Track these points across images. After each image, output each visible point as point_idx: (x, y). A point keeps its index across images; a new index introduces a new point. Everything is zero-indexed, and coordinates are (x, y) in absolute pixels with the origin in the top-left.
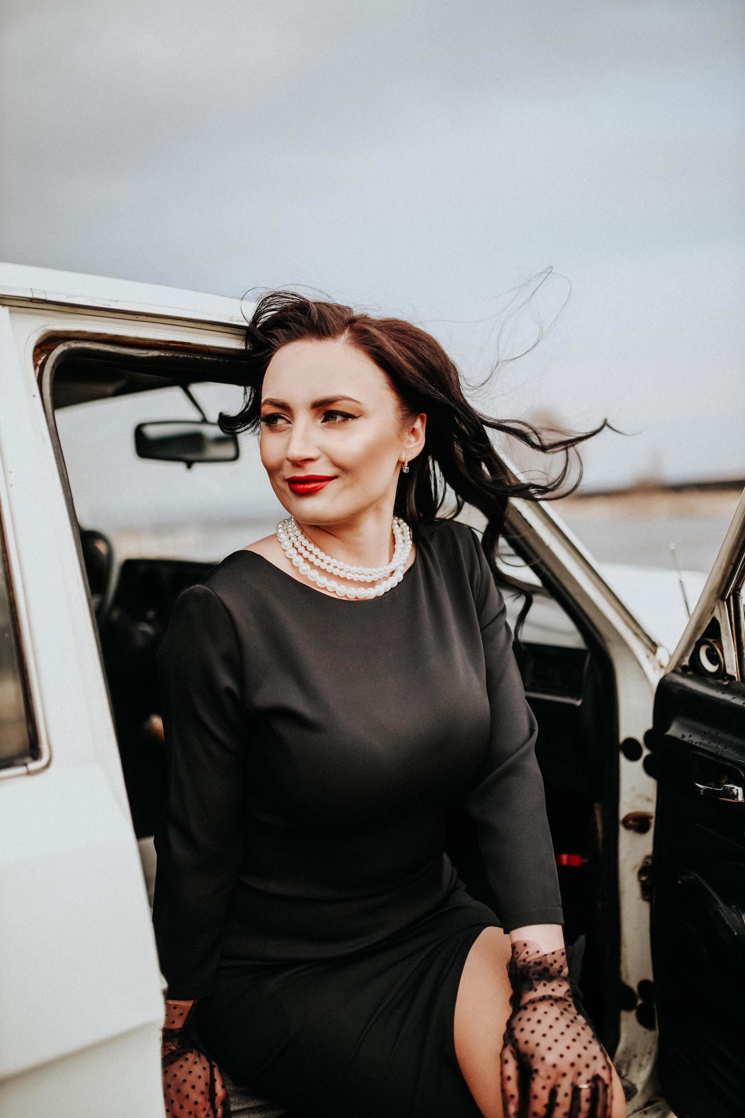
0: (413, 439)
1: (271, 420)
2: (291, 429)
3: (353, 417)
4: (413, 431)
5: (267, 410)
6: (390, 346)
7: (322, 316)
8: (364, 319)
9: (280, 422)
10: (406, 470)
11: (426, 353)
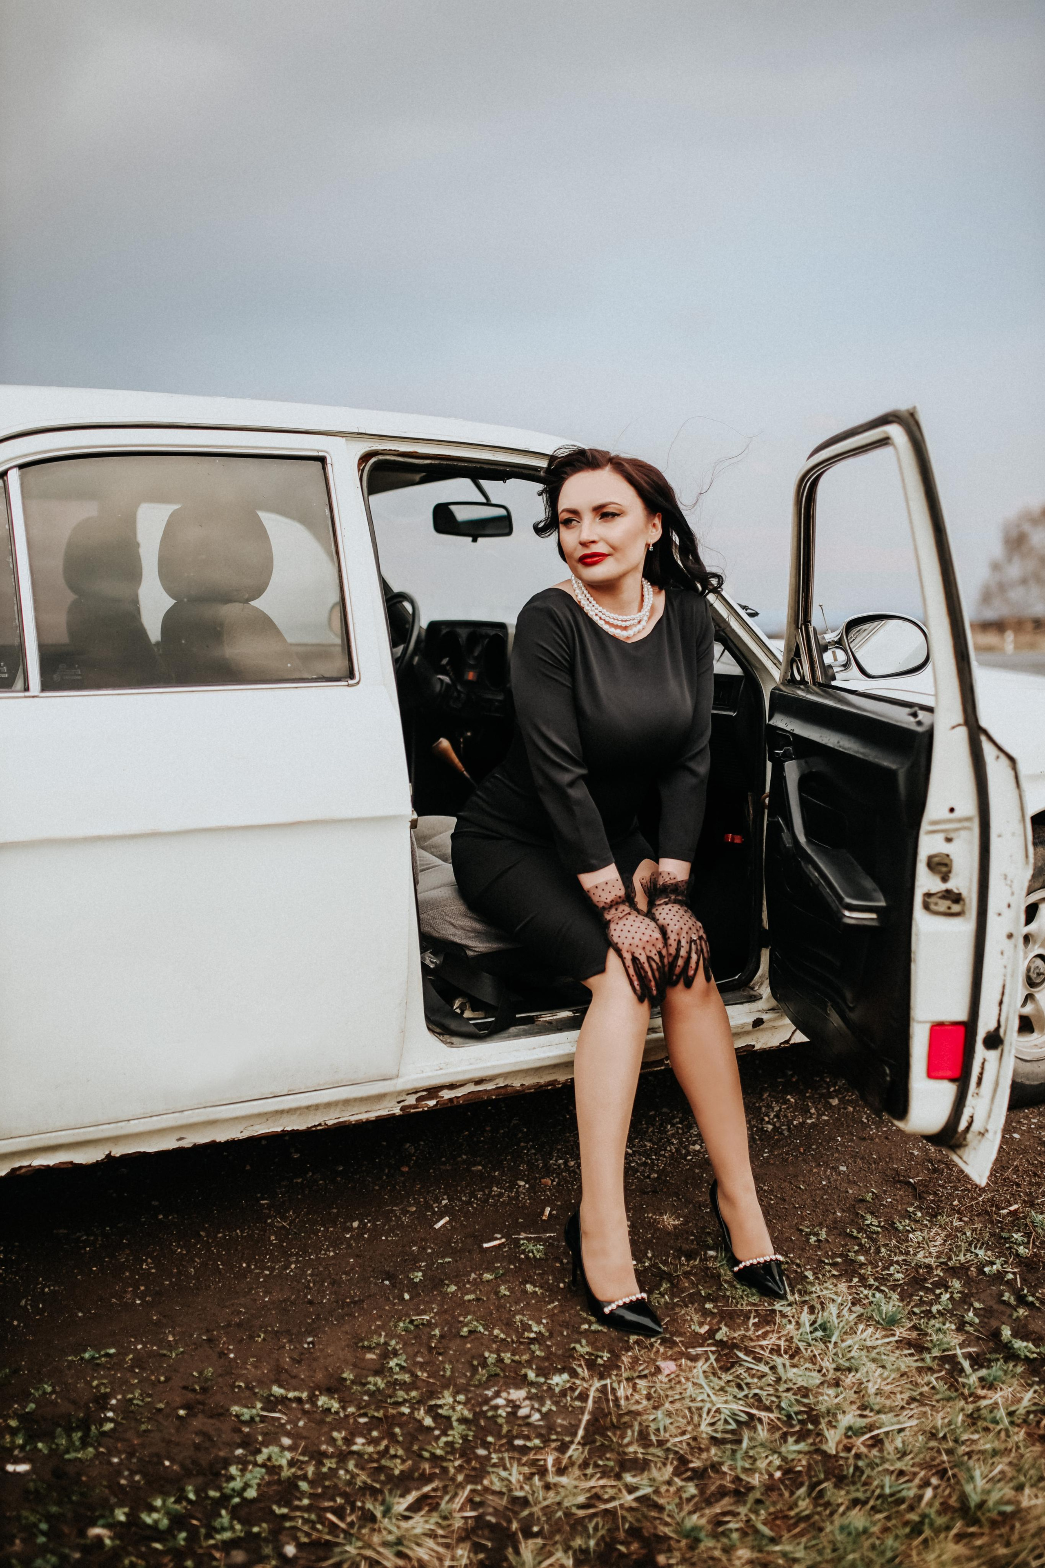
0: (654, 530)
1: (567, 522)
2: (581, 526)
3: (618, 515)
4: (654, 525)
5: (564, 516)
6: (634, 473)
7: (593, 456)
8: (617, 457)
9: (574, 522)
10: (651, 548)
11: (655, 479)
